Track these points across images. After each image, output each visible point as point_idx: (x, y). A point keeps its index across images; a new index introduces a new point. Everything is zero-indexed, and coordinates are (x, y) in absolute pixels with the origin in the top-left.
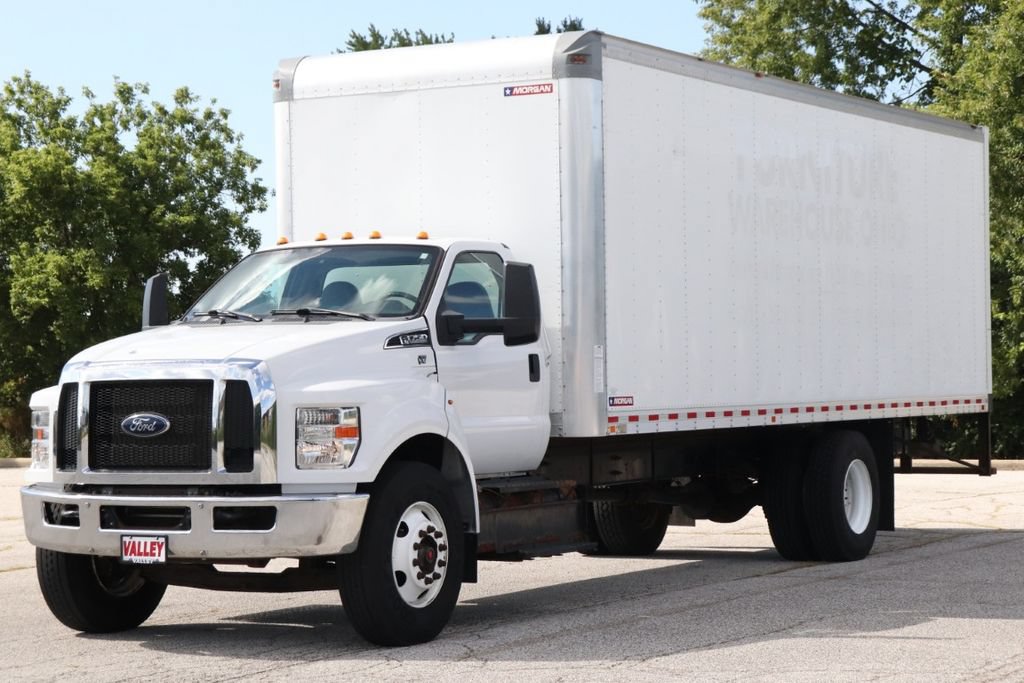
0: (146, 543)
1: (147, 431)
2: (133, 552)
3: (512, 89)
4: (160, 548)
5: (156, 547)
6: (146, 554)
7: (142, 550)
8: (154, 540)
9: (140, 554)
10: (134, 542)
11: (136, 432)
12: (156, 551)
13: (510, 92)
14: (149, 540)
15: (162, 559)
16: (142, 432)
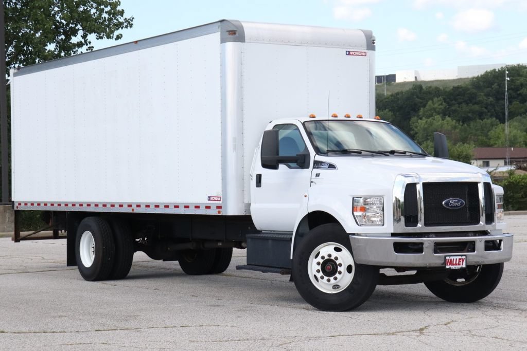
0: (456, 259)
1: (457, 206)
2: (450, 264)
3: (349, 52)
4: (463, 261)
5: (461, 261)
6: (456, 264)
7: (454, 263)
8: (460, 257)
9: (454, 265)
10: (451, 259)
11: (452, 206)
12: (461, 263)
13: (348, 53)
14: (458, 258)
15: (464, 266)
16: (455, 206)
